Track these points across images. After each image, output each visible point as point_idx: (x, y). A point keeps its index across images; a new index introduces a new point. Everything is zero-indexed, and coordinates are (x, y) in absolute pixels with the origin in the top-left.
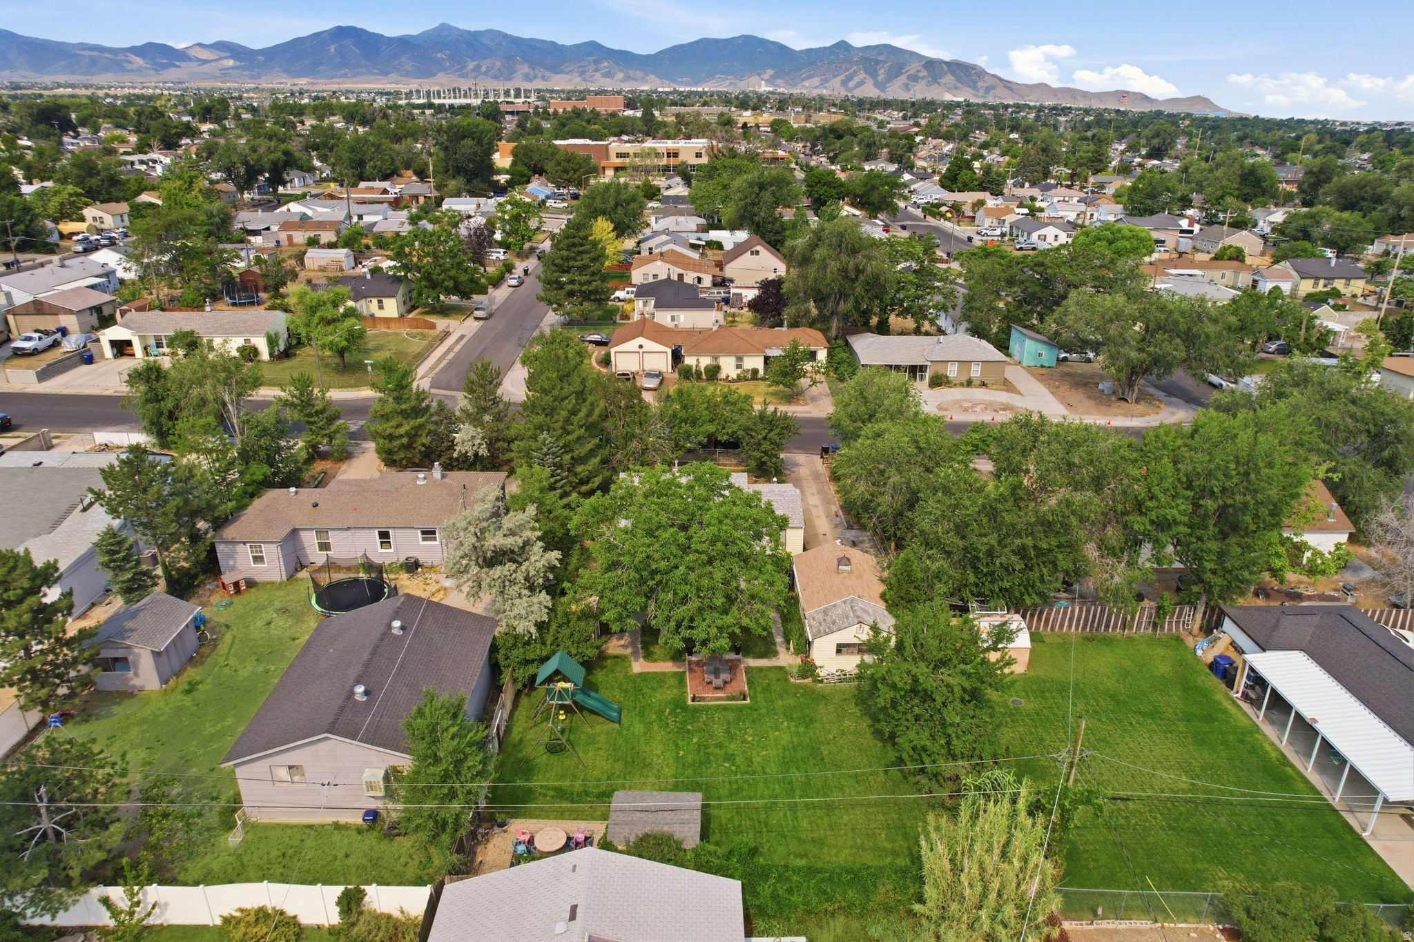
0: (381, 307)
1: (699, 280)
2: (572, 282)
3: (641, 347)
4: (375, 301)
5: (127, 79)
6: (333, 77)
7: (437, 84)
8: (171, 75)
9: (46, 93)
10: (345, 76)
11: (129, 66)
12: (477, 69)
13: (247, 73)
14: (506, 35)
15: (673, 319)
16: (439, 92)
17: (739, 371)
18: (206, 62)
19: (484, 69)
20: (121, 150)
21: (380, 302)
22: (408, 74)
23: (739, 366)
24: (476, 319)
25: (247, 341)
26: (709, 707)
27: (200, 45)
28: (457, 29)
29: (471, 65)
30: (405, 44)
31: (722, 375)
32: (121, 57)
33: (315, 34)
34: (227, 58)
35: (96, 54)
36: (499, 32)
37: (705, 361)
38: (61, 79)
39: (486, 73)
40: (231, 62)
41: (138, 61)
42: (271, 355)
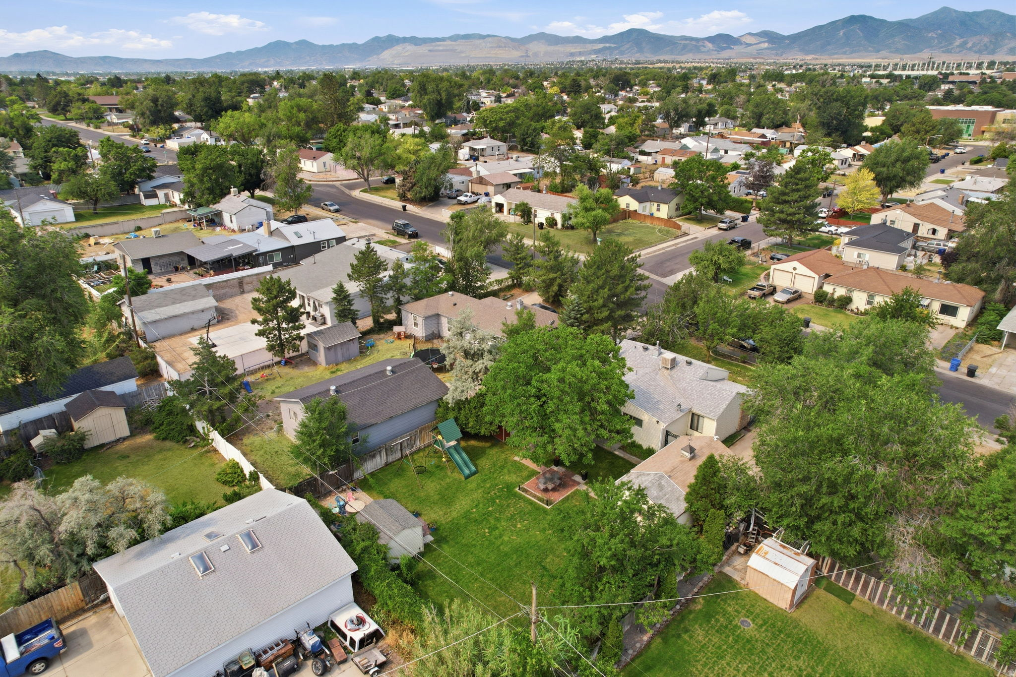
0: (658, 210)
1: (934, 232)
2: (782, 212)
3: (795, 269)
4: (656, 204)
5: (698, 57)
6: (834, 54)
7: (918, 59)
8: (726, 54)
9: (651, 66)
10: (844, 53)
11: (703, 49)
12: (963, 45)
13: (774, 52)
14: (1003, 15)
15: (859, 255)
16: (914, 66)
17: (868, 307)
18: (751, 45)
19: (969, 45)
20: (640, 100)
21: (658, 206)
22: (897, 51)
23: (869, 303)
24: (720, 229)
25: (552, 214)
26: (524, 498)
27: (750, 34)
28: (955, 11)
29: (958, 42)
30: (904, 27)
31: (852, 307)
32: (700, 43)
33: (832, 23)
34: (764, 42)
35: (688, 42)
36: (997, 12)
37: (840, 292)
38: (662, 58)
39: (970, 49)
40: (766, 45)
41: (710, 45)
42: (563, 225)
